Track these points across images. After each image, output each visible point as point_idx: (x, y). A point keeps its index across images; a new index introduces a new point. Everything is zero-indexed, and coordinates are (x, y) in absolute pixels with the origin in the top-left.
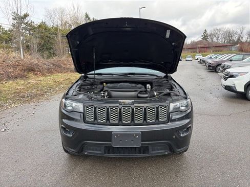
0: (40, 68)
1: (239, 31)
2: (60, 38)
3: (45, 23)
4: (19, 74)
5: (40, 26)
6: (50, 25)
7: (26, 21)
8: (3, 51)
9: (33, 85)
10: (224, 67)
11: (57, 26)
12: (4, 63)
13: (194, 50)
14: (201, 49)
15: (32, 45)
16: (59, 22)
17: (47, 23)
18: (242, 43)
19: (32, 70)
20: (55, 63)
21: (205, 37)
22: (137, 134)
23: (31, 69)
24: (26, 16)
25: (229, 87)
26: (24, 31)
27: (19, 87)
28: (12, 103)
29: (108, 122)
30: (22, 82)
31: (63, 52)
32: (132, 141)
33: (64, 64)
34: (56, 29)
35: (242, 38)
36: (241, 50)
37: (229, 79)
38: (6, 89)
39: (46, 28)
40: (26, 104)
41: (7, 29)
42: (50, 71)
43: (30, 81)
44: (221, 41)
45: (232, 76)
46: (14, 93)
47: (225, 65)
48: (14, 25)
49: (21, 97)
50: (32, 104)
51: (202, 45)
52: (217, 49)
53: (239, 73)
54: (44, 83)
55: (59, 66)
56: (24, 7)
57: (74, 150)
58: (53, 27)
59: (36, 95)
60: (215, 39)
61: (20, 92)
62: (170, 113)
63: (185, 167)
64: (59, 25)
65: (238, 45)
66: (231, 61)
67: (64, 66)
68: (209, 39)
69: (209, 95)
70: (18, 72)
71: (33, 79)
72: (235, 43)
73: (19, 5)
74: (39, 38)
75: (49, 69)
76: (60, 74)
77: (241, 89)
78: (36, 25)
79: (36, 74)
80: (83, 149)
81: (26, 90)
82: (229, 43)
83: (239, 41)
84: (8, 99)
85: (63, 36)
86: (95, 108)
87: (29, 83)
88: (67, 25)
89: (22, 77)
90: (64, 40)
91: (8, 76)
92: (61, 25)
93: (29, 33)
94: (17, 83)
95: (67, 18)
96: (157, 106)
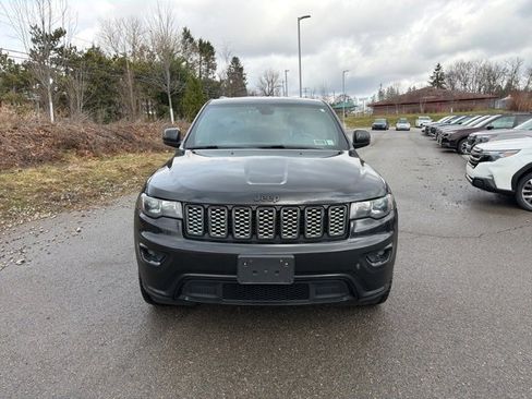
0: (91, 143)
1: (510, 68)
2: (130, 82)
3: (98, 49)
4: (46, 154)
5: (88, 56)
6: (109, 53)
7: (59, 46)
8: (10, 108)
9: (76, 175)
10: (474, 141)
11: (125, 54)
12: (16, 132)
13: (415, 107)
14: (429, 106)
15: (72, 96)
16: (129, 48)
17: (103, 49)
18: (516, 93)
19: (74, 146)
20: (120, 133)
21: (438, 80)
22: (285, 260)
23: (72, 145)
24: (60, 33)
25: (482, 180)
26: (54, 66)
27: (48, 180)
28: (35, 212)
29: (230, 236)
30: (54, 170)
31: (137, 110)
32: (277, 272)
33: (139, 135)
34: (123, 62)
35: (517, 82)
36: (514, 108)
37: (480, 164)
38: (22, 183)
39: (101, 58)
40: (63, 214)
41: (18, 62)
42: (111, 150)
43: (70, 168)
44: (473, 88)
45: (487, 158)
46: (38, 191)
47: (475, 137)
48: (33, 54)
49: (53, 201)
50: (75, 213)
51: (432, 97)
52: (464, 105)
53: (502, 152)
54: (98, 172)
55: (130, 139)
56: (56, 15)
57: (162, 293)
58: (116, 57)
59: (83, 196)
60: (459, 85)
61: (51, 190)
62: (350, 220)
64: (129, 55)
65: (509, 97)
66: (489, 128)
67: (138, 139)
68: (446, 85)
69: (440, 197)
70: (44, 149)
71: (76, 165)
72: (501, 94)
73: (46, 12)
74: (86, 80)
75: (107, 145)
76: (131, 155)
77: (504, 184)
78: (81, 53)
79: (82, 155)
80: (180, 290)
81: (62, 186)
82: (489, 92)
83: (510, 89)
84: (26, 203)
85: (137, 77)
86: (206, 211)
87: (68, 172)
88: (146, 53)
89: (53, 160)
90: (138, 86)
91: (25, 157)
92: (133, 54)
93: (67, 71)
94: (44, 172)
95: (146, 40)
96: (326, 207)
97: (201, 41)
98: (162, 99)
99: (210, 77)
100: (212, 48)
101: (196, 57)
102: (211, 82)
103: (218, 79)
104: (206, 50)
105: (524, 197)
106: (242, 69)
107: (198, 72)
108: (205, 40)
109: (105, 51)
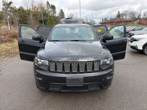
1: (139, 12)
2: (32, 17)
3: (22, 7)
5: (19, 9)
6: (25, 8)
7: (11, 6)
9: (17, 46)
11: (30, 9)
14: (116, 23)
15: (15, 21)
16: (31, 7)
19: (16, 37)
20: (29, 33)
21: (119, 16)
24: (11, 3)
26: (9, 13)
27: (8, 48)
28: (5, 58)
29: (64, 71)
30: (10, 45)
31: (34, 25)
32: (78, 82)
34: (29, 11)
35: (140, 16)
36: (140, 23)
37: (133, 42)
38: (1, 49)
39: (23, 10)
40: (13, 58)
43: (15, 44)
44: (128, 18)
45: (135, 40)
46: (5, 51)
47: (131, 33)
48: (3, 9)
49: (10, 54)
50: (17, 58)
51: (117, 21)
52: (126, 23)
53: (140, 38)
57: (43, 88)
58: (27, 10)
60: (124, 17)
61: (9, 51)
62: (100, 65)
63: (109, 96)
64: (31, 9)
65: (138, 21)
66: (134, 30)
68: (121, 17)
70: (7, 38)
71: (16, 42)
72: (136, 19)
74: (19, 17)
77: (140, 48)
78: (17, 8)
80: (49, 87)
81: (12, 49)
82: (133, 19)
83: (139, 18)
84: (2, 55)
85: (34, 15)
86: (56, 63)
87: (14, 45)
88: (36, 9)
89: (10, 41)
90: (34, 18)
91: (1, 41)
92: (32, 9)
93: (13, 14)
94: (7, 45)
95: (36, 4)
96: (93, 62)
97: (52, 5)
98: (41, 22)
99: (54, 15)
100: (55, 7)
101: (50, 10)
102: (55, 17)
103: (57, 16)
104: (53, 7)
105: (146, 51)
106: (63, 13)
107: (51, 14)
108: (53, 5)
109: (24, 8)
